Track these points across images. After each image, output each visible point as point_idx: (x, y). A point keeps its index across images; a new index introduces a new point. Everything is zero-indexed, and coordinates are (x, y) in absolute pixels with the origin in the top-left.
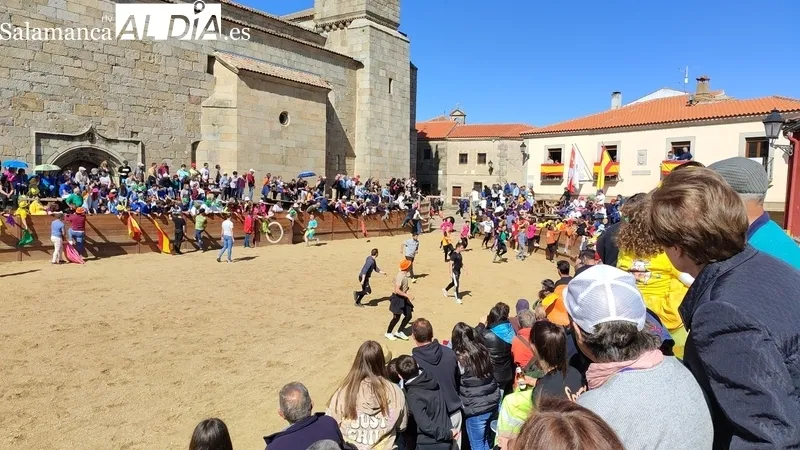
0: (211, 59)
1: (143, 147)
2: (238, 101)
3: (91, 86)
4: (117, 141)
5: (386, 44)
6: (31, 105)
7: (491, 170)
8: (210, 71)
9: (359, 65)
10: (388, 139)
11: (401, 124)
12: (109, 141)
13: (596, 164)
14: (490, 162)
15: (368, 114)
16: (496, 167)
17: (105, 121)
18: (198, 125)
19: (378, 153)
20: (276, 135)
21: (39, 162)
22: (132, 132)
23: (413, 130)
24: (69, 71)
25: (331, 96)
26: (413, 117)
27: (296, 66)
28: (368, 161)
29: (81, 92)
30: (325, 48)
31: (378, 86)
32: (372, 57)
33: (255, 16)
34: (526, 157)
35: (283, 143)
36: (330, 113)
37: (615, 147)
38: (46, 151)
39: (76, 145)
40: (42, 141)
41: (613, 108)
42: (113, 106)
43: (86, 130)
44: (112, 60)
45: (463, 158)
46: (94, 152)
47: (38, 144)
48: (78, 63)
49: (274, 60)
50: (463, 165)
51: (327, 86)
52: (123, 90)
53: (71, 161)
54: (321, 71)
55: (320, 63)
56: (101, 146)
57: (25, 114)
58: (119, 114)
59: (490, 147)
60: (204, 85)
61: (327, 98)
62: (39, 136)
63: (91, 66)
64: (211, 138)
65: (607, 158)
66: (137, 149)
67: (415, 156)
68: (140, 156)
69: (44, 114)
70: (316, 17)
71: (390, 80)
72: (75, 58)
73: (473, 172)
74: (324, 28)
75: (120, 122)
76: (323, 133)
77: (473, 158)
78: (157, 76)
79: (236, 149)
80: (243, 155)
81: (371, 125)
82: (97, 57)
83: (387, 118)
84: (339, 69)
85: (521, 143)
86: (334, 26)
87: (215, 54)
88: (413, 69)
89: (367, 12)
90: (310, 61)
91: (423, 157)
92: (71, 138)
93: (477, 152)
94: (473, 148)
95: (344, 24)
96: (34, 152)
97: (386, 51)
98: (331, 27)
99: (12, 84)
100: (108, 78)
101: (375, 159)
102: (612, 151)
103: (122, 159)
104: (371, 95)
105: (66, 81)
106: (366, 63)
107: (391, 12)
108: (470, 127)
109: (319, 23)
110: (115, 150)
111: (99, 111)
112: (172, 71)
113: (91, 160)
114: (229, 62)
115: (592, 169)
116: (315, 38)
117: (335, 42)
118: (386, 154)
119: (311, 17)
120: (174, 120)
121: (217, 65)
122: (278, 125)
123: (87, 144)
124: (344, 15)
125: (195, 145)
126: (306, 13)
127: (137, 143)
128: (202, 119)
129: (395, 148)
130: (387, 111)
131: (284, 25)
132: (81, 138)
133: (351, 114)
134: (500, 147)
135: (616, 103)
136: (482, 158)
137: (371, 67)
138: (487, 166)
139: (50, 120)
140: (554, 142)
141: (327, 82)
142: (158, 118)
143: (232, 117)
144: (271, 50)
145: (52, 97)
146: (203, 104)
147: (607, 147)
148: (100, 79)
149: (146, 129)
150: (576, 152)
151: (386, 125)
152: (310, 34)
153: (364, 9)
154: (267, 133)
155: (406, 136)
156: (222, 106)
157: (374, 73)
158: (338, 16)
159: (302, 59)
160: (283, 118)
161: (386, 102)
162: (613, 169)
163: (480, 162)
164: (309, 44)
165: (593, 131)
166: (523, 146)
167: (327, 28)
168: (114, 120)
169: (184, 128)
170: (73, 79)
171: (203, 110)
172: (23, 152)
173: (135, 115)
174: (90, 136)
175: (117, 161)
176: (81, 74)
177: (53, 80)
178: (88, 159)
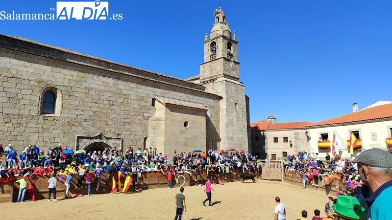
0: (154, 100)
1: (122, 140)
2: (165, 118)
3: (102, 114)
4: (111, 138)
5: (233, 88)
6: (76, 124)
7: (291, 145)
8: (153, 105)
9: (221, 98)
10: (236, 132)
11: (242, 125)
12: (108, 138)
13: (348, 141)
14: (290, 141)
15: (226, 121)
16: (294, 144)
17: (107, 130)
18: (147, 130)
19: (231, 138)
20: (183, 132)
21: (77, 149)
22: (118, 134)
23: (248, 127)
24: (95, 109)
25: (208, 113)
26: (248, 121)
27: (192, 101)
28: (227, 143)
29: (98, 117)
30: (205, 91)
31: (231, 107)
32: (227, 94)
33: (174, 80)
34: (309, 138)
35: (186, 136)
36: (208, 120)
37: (358, 131)
38: (81, 144)
39: (94, 141)
40: (80, 140)
41: (354, 111)
42: (110, 123)
43: (98, 134)
44: (111, 103)
45: (276, 140)
46: (101, 144)
47: (78, 141)
48: (97, 105)
49: (182, 98)
50: (276, 144)
51: (206, 109)
52: (115, 116)
53: (90, 149)
54: (203, 102)
55: (202, 99)
56: (104, 141)
57: (74, 128)
58: (113, 126)
59: (289, 134)
60: (150, 111)
61: (206, 114)
62: (79, 138)
63: (102, 106)
64: (152, 135)
65: (354, 138)
66: (120, 142)
67: (250, 139)
68: (121, 145)
69: (81, 128)
70: (201, 78)
71: (236, 104)
72: (96, 103)
73: (282, 147)
74: (204, 83)
75: (113, 130)
76: (205, 130)
77: (281, 140)
78: (130, 109)
79: (164, 140)
80: (167, 143)
81: (227, 125)
82: (105, 102)
83: (236, 122)
84: (211, 101)
85: (305, 131)
86: (209, 82)
87: (155, 97)
88: (247, 98)
89: (224, 74)
90: (198, 98)
91: (255, 139)
92: (92, 138)
93: (283, 136)
94: (281, 134)
95: (214, 80)
96: (76, 145)
97: (233, 91)
98: (207, 82)
99: (69, 116)
100: (109, 111)
101: (230, 142)
102: (357, 134)
103: (113, 147)
104: (227, 111)
105: (91, 113)
106: (224, 97)
107: (235, 73)
108: (279, 124)
109: (202, 81)
110: (110, 143)
111: (104, 125)
112: (136, 106)
113: (100, 147)
114: (161, 101)
115: (347, 144)
116: (200, 87)
117: (209, 89)
118: (235, 139)
119: (199, 78)
120: (137, 128)
121: (156, 102)
122: (183, 128)
123: (98, 140)
124: (213, 77)
125: (145, 139)
126: (197, 77)
127: (120, 139)
128: (149, 127)
129: (240, 136)
130: (235, 118)
131: (186, 83)
132: (96, 138)
133: (218, 121)
134: (294, 134)
135: (355, 109)
136: (286, 139)
137: (226, 99)
138: (289, 144)
139: (84, 130)
140: (324, 130)
141: (206, 107)
142: (130, 127)
143: (162, 125)
144: (180, 94)
145: (85, 120)
146: (150, 120)
147: (353, 132)
148: (106, 111)
149: (124, 133)
150: (336, 135)
151: (235, 125)
152: (198, 86)
153: (222, 73)
154: (178, 132)
155: (245, 130)
156: (158, 120)
157: (228, 101)
158: (210, 77)
159: (195, 97)
160: (186, 124)
161: (234, 114)
162: (358, 144)
163: (285, 141)
164: (197, 90)
165: (344, 124)
166: (307, 133)
167: (206, 82)
168: (111, 129)
169: (141, 131)
170: (95, 112)
171: (149, 122)
172: (71, 145)
173: (120, 127)
174: (100, 137)
175: (111, 148)
176: (98, 110)
177: (86, 113)
178: (98, 147)
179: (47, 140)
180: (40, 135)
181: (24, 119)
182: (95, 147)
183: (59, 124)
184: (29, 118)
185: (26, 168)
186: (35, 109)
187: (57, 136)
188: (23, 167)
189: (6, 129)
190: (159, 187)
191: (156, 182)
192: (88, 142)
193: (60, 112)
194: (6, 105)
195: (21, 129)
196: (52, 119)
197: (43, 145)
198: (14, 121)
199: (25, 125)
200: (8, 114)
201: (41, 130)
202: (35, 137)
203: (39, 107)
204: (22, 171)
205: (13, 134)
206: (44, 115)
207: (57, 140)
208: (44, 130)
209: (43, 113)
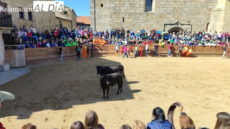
2: (225, 8)
3: (179, 9)
4: (184, 24)
6: (163, 16)
12: (182, 24)
17: (181, 19)
18: (210, 17)
21: (164, 32)
24: (173, 6)
29: (176, 11)
38: (166, 28)
39: (173, 26)
40: (165, 26)
42: (184, 14)
43: (176, 22)
44: (185, 1)
46: (178, 28)
47: (164, 27)
48: (176, 3)
52: (187, 9)
53: (171, 31)
56: (180, 26)
57: (162, 19)
58: (186, 16)
60: (213, 4)
62: (165, 24)
63: (179, 4)
64: (214, 21)
68: (190, 28)
69: (166, 19)
72: (175, 2)
78: (198, 4)
79: (223, 25)
80: (225, 26)
82: (181, 1)
92: (172, 25)
96: (163, 29)
99: (160, 12)
100: (183, 6)
103: (185, 30)
105: (172, 9)
110: (183, 27)
111: (180, 16)
113: (177, 30)
120: (202, 17)
123: (176, 26)
125: (208, 24)
127: (190, 25)
132: (175, 24)
139: (168, 20)
142: (197, 16)
143: (222, 14)
145: (169, 14)
146: (212, 10)
148: (181, 7)
149: (193, 20)
156: (219, 10)
168: (184, 18)
169: (205, 19)
170: (174, 8)
171: (212, 12)
172: (161, 29)
173: (190, 16)
174: (177, 24)
175: (184, 30)
176: (176, 6)
177: (169, 9)
178: (176, 30)
179: (148, 26)
180: (145, 23)
181: (138, 15)
182: (174, 30)
183: (154, 17)
184: (140, 15)
185: (139, 41)
186: (142, 10)
187: (153, 24)
188: (138, 40)
189: (130, 21)
190: (216, 56)
191: (214, 53)
192: (170, 27)
193: (155, 10)
194: (129, 8)
195: (136, 21)
196: (151, 14)
197: (147, 29)
198: (133, 17)
199: (138, 19)
200: (130, 13)
201: (145, 21)
202: (143, 25)
203: (144, 8)
204: (138, 42)
205: (133, 23)
206: (147, 12)
207: (154, 26)
208: (147, 20)
209: (146, 11)
